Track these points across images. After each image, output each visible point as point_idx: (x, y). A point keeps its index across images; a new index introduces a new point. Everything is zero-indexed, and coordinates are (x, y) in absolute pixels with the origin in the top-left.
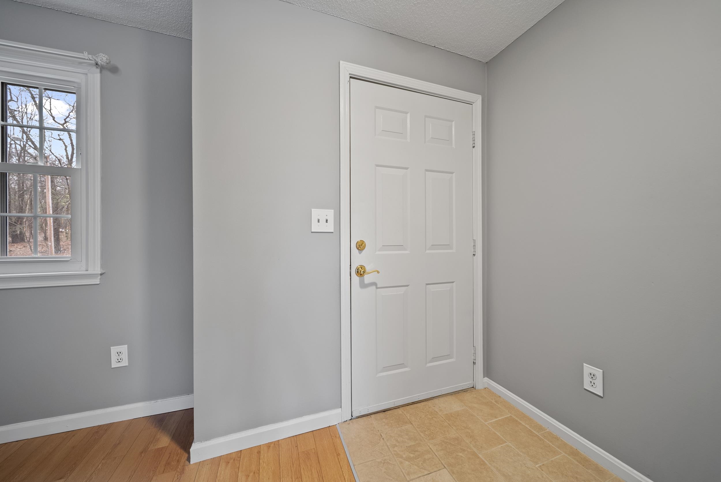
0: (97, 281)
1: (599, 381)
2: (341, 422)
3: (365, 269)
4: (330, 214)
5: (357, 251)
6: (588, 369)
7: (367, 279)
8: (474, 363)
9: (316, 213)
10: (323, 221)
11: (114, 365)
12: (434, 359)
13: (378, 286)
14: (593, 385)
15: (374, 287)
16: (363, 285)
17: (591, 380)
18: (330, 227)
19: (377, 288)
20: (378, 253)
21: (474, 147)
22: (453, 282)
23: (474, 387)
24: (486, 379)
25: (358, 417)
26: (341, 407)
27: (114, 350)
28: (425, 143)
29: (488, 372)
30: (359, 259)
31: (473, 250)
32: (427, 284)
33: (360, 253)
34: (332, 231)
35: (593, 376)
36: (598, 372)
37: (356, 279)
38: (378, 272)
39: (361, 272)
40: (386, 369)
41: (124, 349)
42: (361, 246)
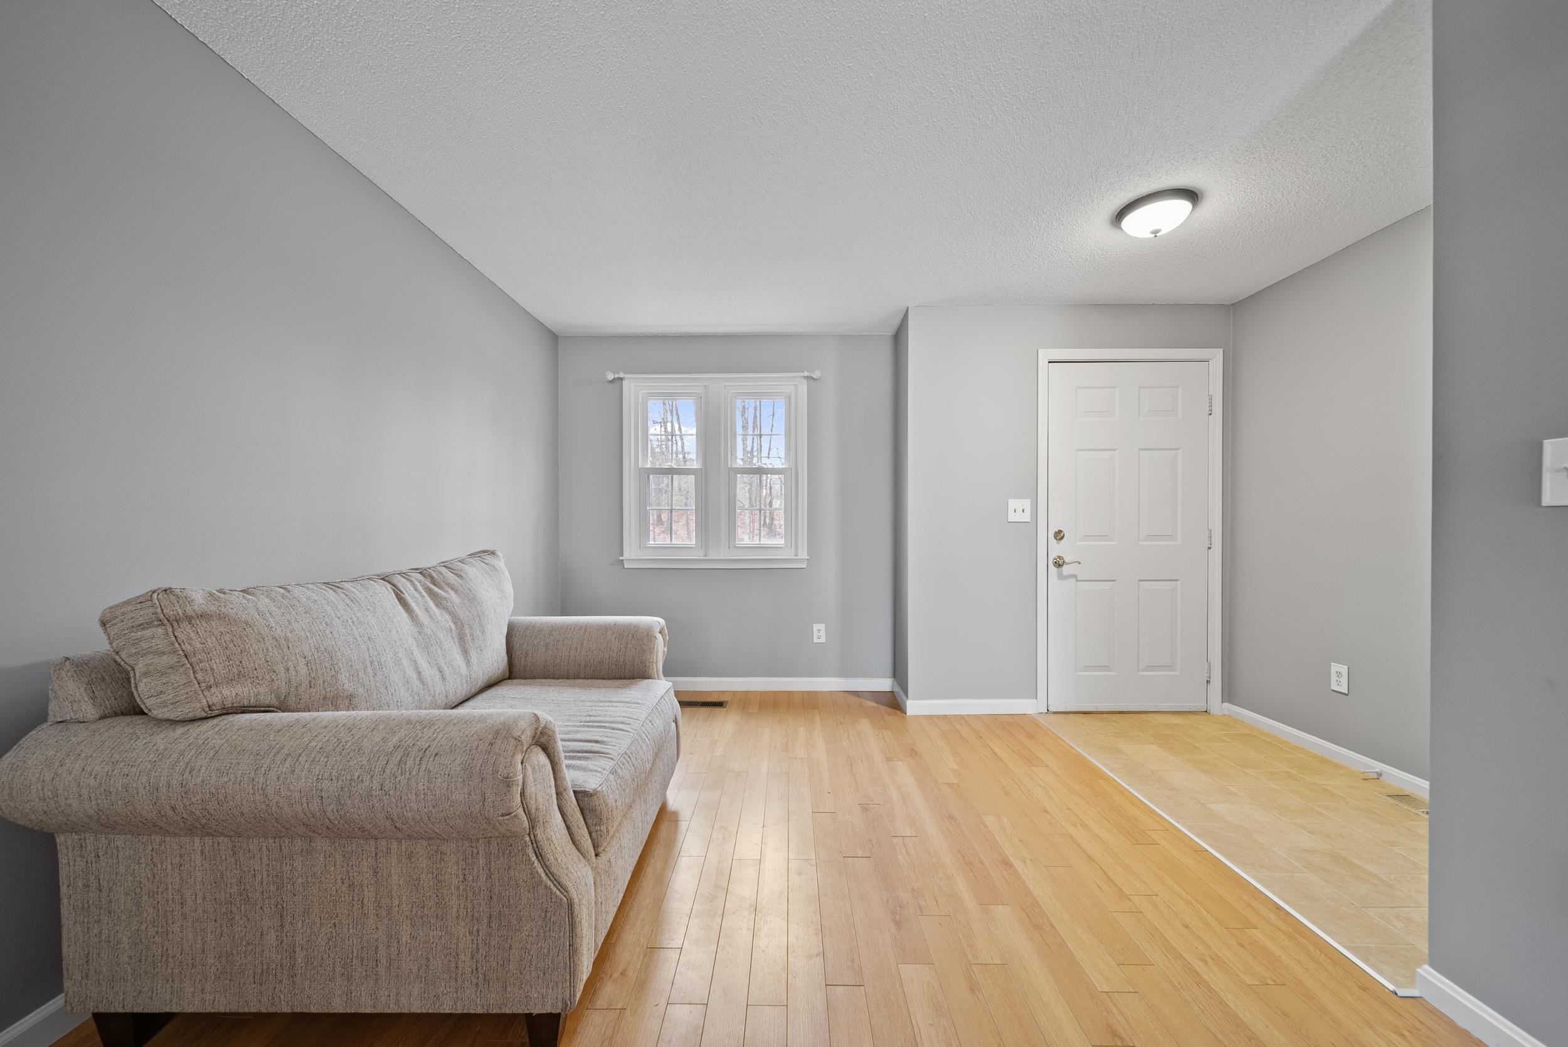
0: (804, 566)
1: (1344, 680)
2: (1036, 712)
3: (1063, 558)
4: (1027, 503)
5: (1055, 540)
6: (1335, 667)
7: (1066, 570)
8: (1208, 682)
9: (1013, 503)
10: (1019, 511)
11: (816, 640)
12: (1149, 668)
13: (1079, 579)
14: (1339, 683)
15: (1074, 580)
16: (1061, 576)
17: (1337, 679)
18: (1027, 517)
19: (1077, 581)
20: (1078, 543)
21: (1210, 414)
22: (1177, 580)
23: (1208, 712)
24: (1226, 705)
25: (1055, 713)
26: (1036, 698)
27: (816, 627)
28: (1139, 417)
29: (1229, 694)
30: (1057, 549)
31: (1207, 542)
32: (1140, 581)
33: (1058, 543)
34: (1029, 520)
35: (1339, 674)
36: (1344, 669)
37: (1053, 570)
38: (1079, 563)
39: (1059, 564)
40: (1087, 668)
41: (822, 627)
42: (1059, 535)
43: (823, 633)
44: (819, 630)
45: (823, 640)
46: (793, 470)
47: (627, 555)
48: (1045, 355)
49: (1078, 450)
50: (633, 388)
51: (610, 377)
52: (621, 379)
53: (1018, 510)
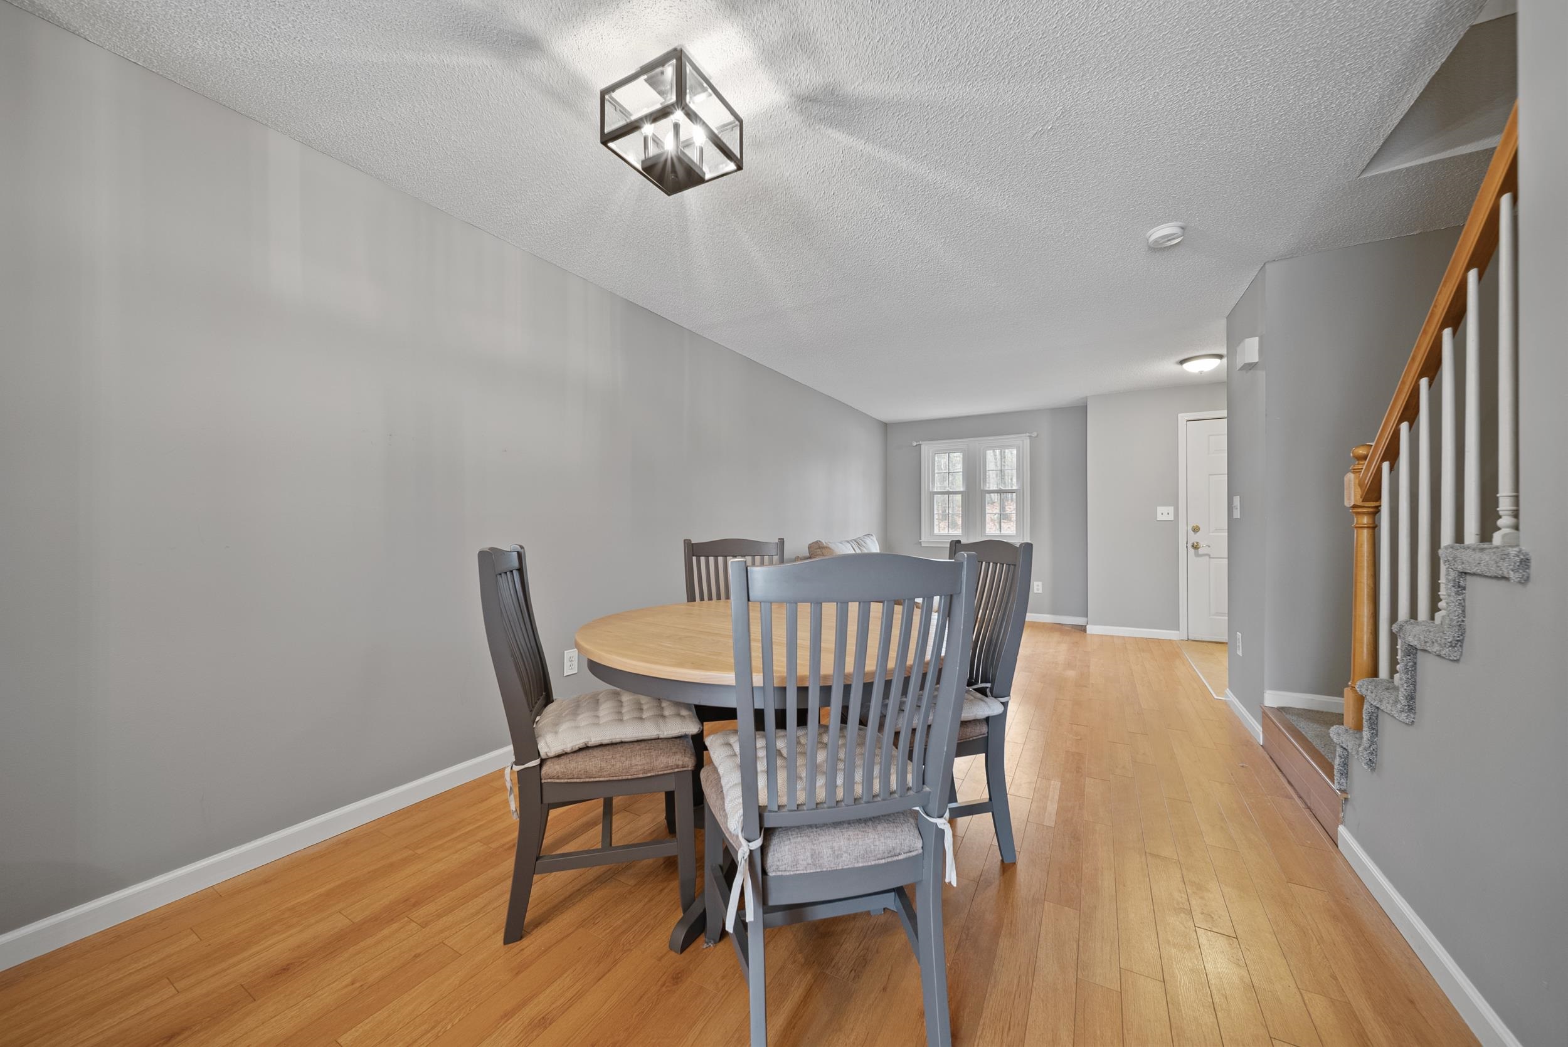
2: (1178, 639)
3: (1198, 544)
4: (1171, 509)
5: (1193, 532)
7: (1201, 551)
9: (1160, 509)
11: (1036, 591)
13: (1212, 556)
15: (1208, 557)
16: (1197, 555)
18: (1171, 517)
19: (1210, 558)
25: (1191, 641)
27: (1036, 583)
30: (1194, 538)
33: (1195, 534)
34: (1173, 520)
37: (1191, 551)
38: (1209, 546)
39: (1196, 547)
41: (1040, 583)
42: (1196, 530)
43: (1040, 588)
44: (1038, 586)
45: (1040, 591)
46: (1021, 491)
47: (923, 539)
48: (1183, 417)
49: (1210, 475)
50: (927, 448)
51: (915, 444)
52: (920, 445)
53: (1164, 513)
